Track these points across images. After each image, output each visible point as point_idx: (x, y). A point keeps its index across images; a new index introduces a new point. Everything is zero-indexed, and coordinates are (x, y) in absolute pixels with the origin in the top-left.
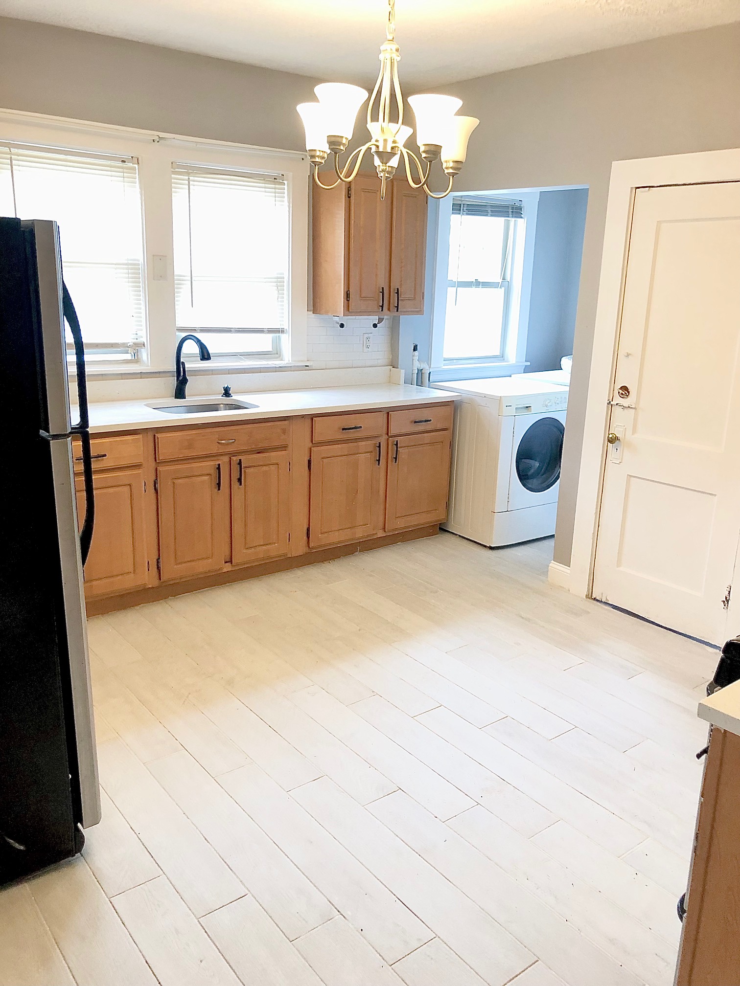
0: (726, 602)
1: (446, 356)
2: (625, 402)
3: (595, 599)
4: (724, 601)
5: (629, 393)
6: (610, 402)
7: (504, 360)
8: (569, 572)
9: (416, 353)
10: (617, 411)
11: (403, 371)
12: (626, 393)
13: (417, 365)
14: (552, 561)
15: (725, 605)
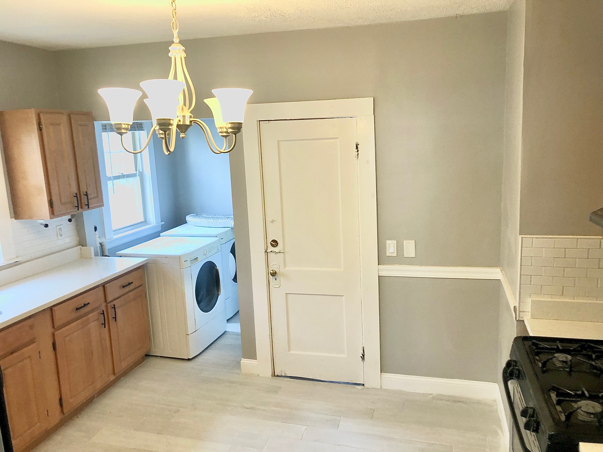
0: (363, 357)
1: (114, 229)
2: (276, 249)
3: (278, 376)
4: (361, 357)
5: (277, 243)
6: (266, 251)
7: (147, 223)
8: (256, 363)
9: (97, 232)
10: (271, 255)
11: (92, 248)
12: (276, 244)
13: (98, 241)
14: (242, 359)
15: (362, 359)
